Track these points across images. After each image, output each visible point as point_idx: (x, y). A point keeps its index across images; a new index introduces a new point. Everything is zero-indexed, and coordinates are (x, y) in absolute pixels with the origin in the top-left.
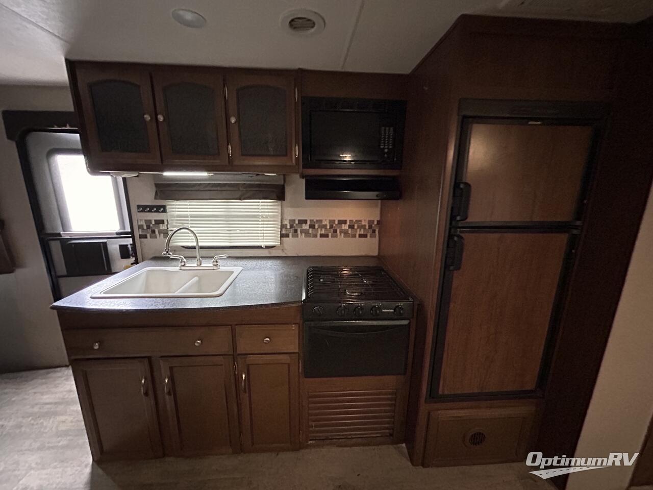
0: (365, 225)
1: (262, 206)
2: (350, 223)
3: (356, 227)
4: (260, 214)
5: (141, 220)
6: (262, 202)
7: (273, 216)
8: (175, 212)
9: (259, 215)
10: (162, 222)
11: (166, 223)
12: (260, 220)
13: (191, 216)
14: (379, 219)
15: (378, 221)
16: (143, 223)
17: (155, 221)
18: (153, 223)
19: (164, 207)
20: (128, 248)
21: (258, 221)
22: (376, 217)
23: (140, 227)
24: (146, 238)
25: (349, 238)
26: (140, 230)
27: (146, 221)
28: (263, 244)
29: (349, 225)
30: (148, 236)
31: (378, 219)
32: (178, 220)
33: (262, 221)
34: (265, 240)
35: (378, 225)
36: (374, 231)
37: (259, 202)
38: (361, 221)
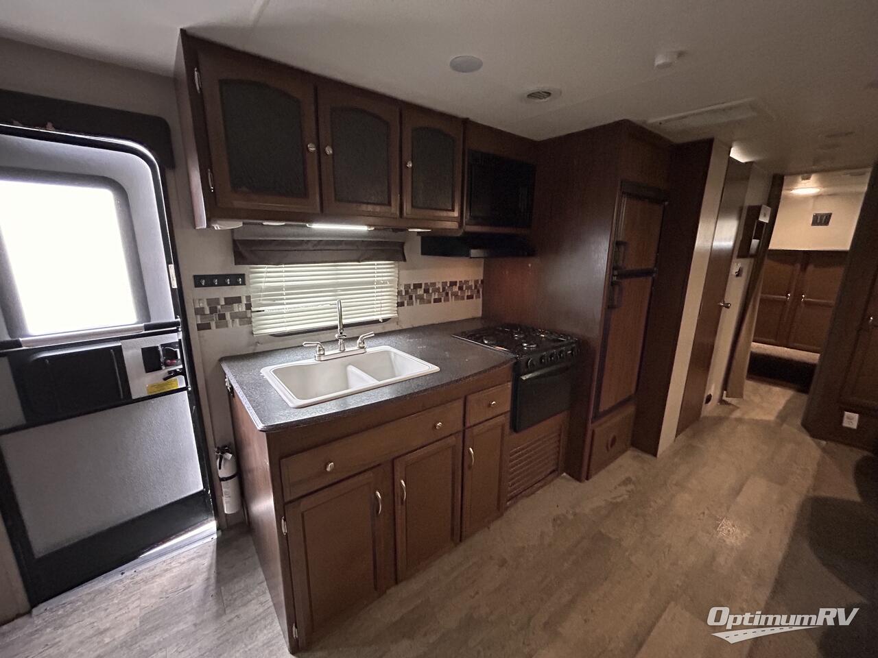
1: (378, 269)
2: (459, 284)
4: (376, 279)
5: (200, 300)
6: (378, 264)
7: (390, 281)
8: (261, 282)
9: (374, 281)
10: (238, 300)
11: (244, 301)
12: (375, 286)
13: (288, 288)
15: (482, 281)
16: (204, 305)
17: (226, 299)
18: (223, 302)
19: (243, 276)
20: (158, 352)
21: (373, 288)
23: (199, 311)
24: (210, 328)
26: (199, 317)
27: (210, 301)
28: (380, 318)
29: (459, 287)
30: (213, 325)
31: (482, 278)
32: (265, 296)
33: (377, 288)
34: (382, 312)
35: (482, 285)
36: (478, 292)
37: (374, 265)
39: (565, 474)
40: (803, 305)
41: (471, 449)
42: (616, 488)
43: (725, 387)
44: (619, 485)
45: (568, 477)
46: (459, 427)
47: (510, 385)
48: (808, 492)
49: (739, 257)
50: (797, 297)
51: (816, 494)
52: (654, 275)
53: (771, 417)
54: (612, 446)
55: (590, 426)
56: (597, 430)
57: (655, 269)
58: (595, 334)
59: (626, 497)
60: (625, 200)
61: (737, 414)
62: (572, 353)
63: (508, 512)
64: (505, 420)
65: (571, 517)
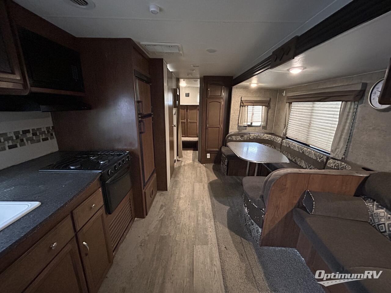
0: (45, 131)
2: (33, 131)
3: (38, 134)
14: (52, 125)
15: (52, 127)
22: (51, 125)
25: (35, 144)
29: (32, 133)
35: (53, 130)
36: (52, 135)
38: (41, 129)
39: (136, 218)
40: (189, 123)
41: (84, 243)
42: (159, 212)
43: (178, 155)
44: (160, 210)
45: (138, 219)
46: (72, 234)
47: (100, 190)
48: (208, 182)
49: (174, 108)
50: (187, 120)
51: (210, 181)
52: (152, 116)
53: (191, 161)
54: (152, 195)
55: (143, 191)
56: (146, 191)
57: (152, 113)
58: (136, 146)
59: (164, 213)
60: (137, 81)
61: (183, 164)
62: (128, 160)
63: (115, 258)
64: (103, 211)
65: (147, 238)
